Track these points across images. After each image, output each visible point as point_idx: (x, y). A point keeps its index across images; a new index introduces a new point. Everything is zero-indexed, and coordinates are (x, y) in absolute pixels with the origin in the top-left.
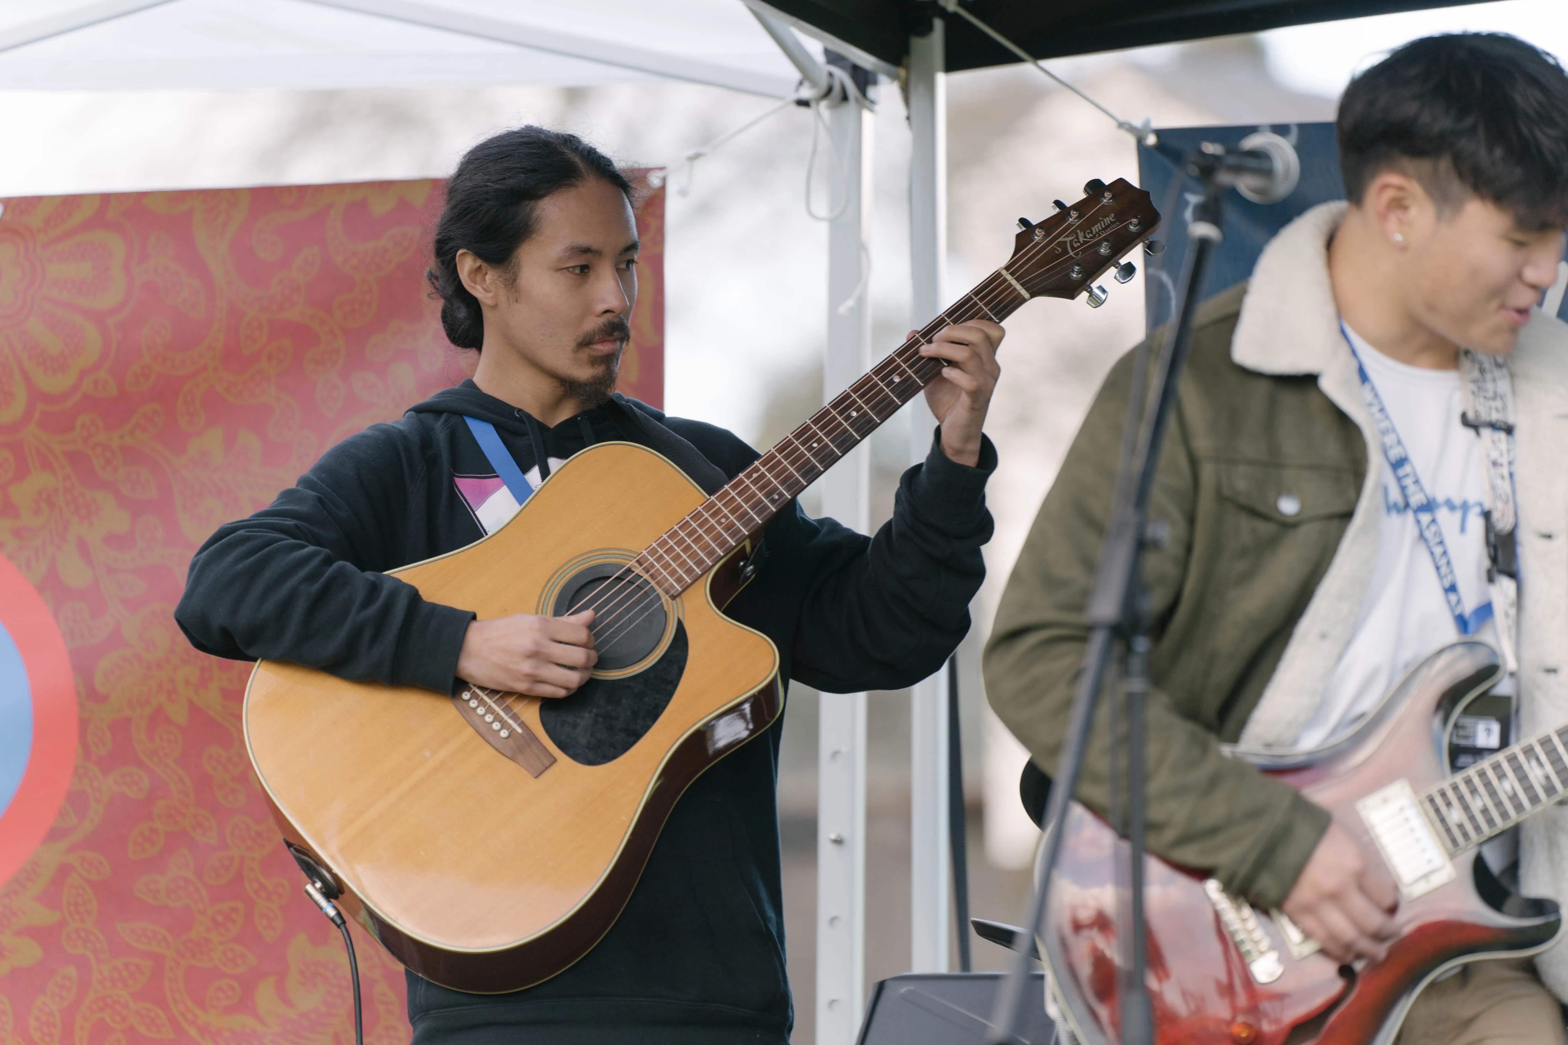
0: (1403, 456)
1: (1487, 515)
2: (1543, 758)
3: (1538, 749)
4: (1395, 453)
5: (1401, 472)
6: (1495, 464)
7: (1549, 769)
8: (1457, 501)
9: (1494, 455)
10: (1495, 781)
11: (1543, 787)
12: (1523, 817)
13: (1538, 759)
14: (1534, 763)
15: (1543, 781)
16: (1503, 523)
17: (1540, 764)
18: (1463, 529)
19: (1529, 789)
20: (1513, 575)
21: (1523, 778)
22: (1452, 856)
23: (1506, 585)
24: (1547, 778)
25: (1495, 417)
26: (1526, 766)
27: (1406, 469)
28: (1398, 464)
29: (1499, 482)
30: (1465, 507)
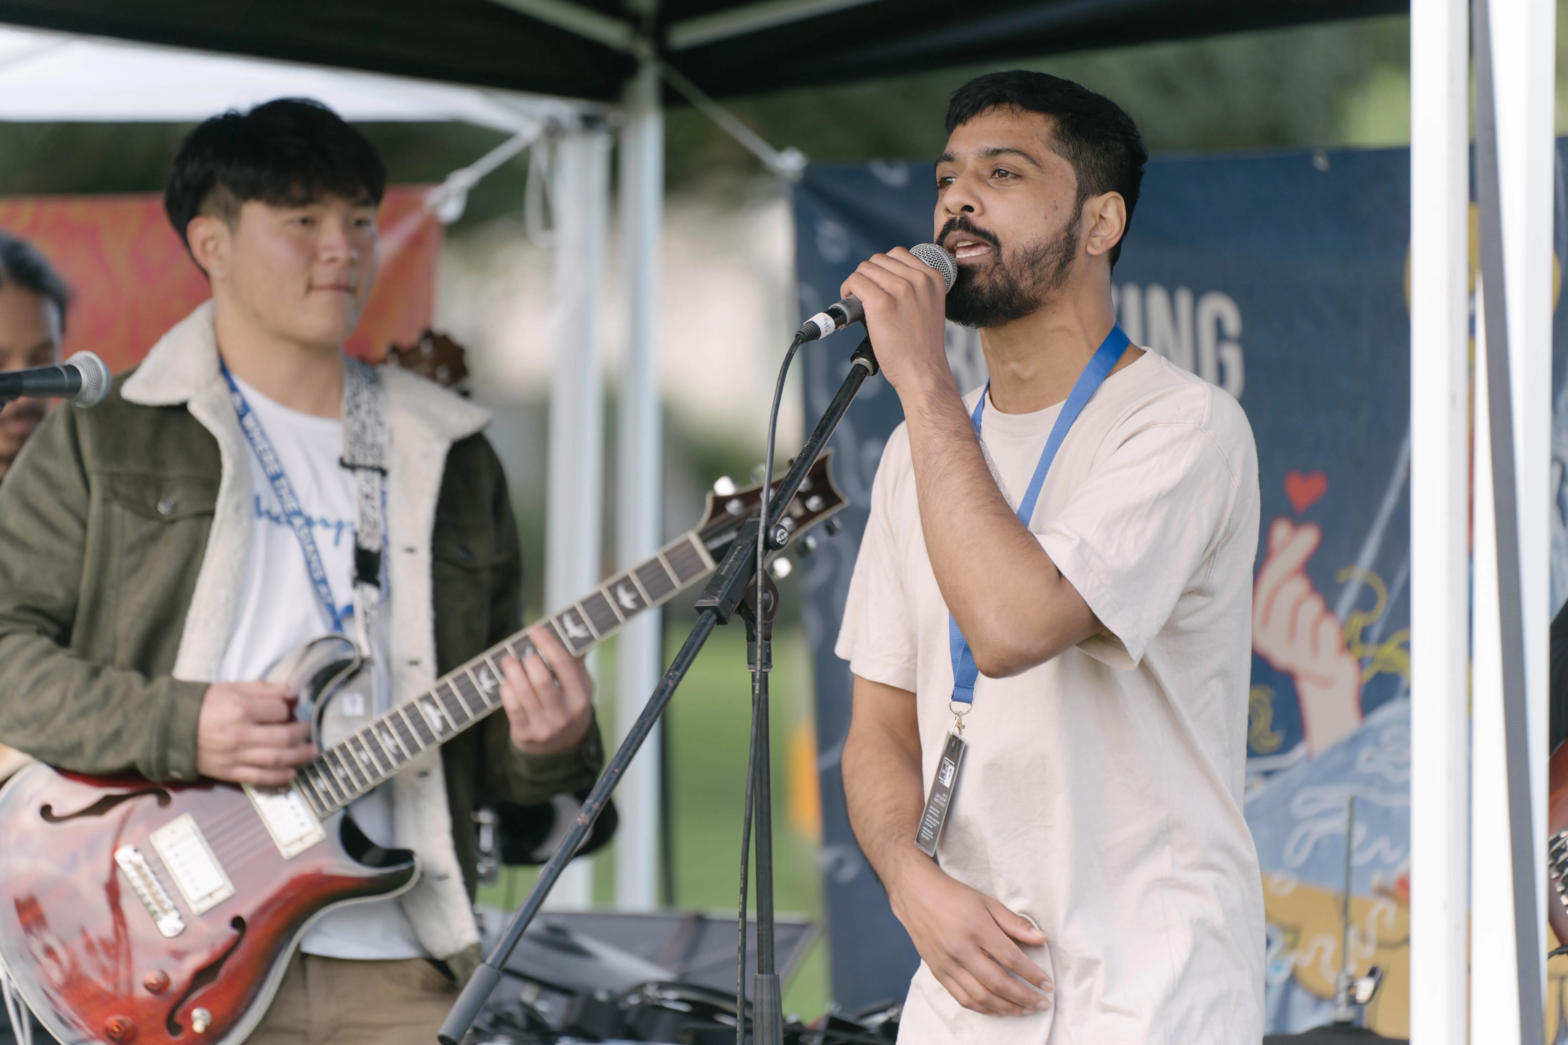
0: (278, 471)
1: (356, 535)
2: (393, 731)
3: (389, 724)
4: (273, 468)
5: (278, 483)
6: (367, 497)
7: (398, 740)
8: (332, 519)
9: (367, 489)
10: (353, 754)
11: (393, 754)
12: (392, 773)
13: (389, 732)
14: (386, 736)
15: (394, 750)
16: (371, 544)
17: (391, 736)
18: (337, 542)
19: (382, 757)
20: (376, 584)
21: (377, 749)
22: (322, 820)
23: (370, 593)
24: (398, 747)
25: (370, 461)
26: (379, 739)
27: (283, 482)
28: (275, 478)
29: (369, 511)
30: (340, 526)
